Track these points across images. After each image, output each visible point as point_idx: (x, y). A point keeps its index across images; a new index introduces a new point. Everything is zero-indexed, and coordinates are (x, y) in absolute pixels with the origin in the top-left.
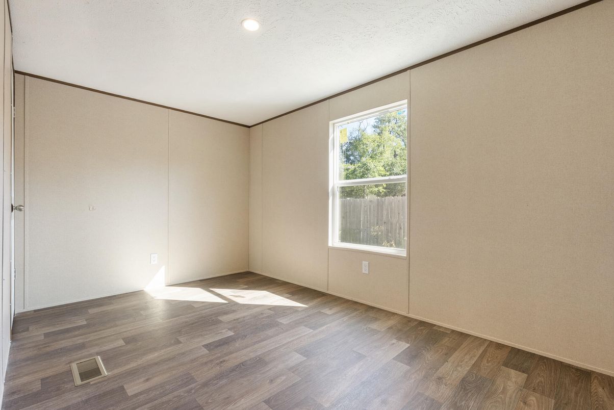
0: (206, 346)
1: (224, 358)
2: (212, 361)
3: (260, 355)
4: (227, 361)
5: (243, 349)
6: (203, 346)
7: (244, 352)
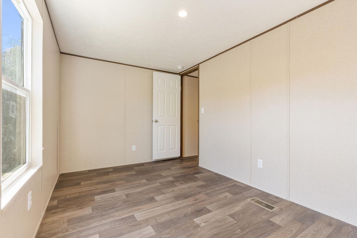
0: (209, 211)
1: (195, 202)
2: (202, 201)
3: (177, 201)
4: (194, 200)
5: (186, 206)
6: (211, 212)
7: (184, 205)
